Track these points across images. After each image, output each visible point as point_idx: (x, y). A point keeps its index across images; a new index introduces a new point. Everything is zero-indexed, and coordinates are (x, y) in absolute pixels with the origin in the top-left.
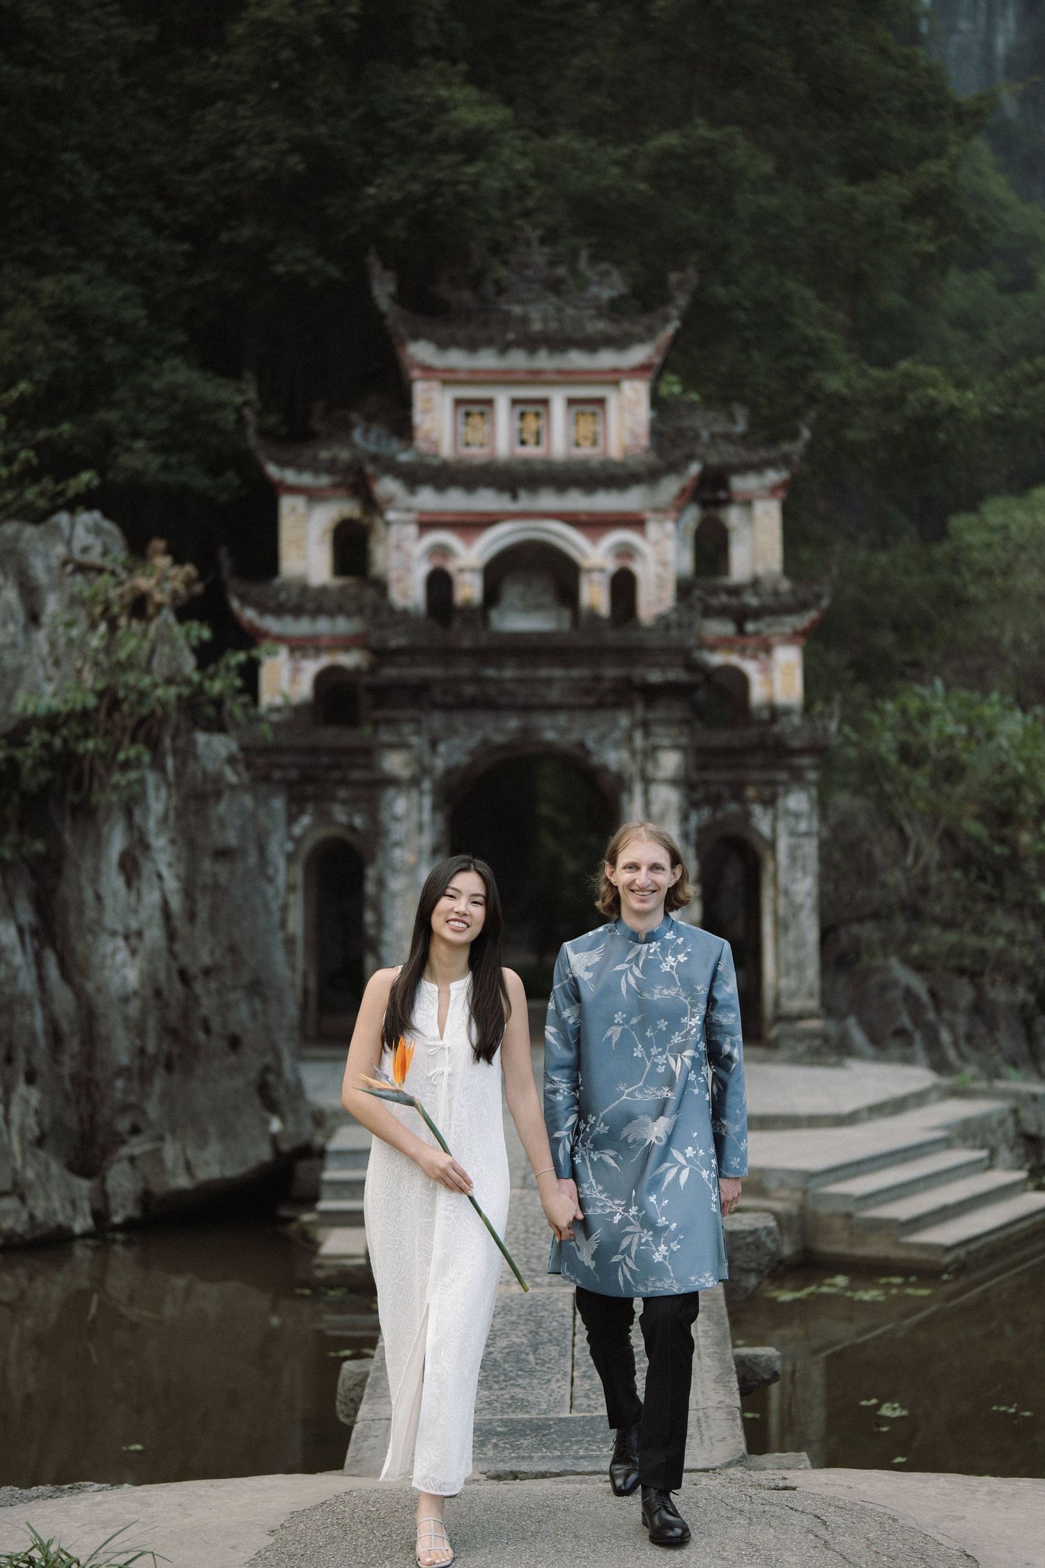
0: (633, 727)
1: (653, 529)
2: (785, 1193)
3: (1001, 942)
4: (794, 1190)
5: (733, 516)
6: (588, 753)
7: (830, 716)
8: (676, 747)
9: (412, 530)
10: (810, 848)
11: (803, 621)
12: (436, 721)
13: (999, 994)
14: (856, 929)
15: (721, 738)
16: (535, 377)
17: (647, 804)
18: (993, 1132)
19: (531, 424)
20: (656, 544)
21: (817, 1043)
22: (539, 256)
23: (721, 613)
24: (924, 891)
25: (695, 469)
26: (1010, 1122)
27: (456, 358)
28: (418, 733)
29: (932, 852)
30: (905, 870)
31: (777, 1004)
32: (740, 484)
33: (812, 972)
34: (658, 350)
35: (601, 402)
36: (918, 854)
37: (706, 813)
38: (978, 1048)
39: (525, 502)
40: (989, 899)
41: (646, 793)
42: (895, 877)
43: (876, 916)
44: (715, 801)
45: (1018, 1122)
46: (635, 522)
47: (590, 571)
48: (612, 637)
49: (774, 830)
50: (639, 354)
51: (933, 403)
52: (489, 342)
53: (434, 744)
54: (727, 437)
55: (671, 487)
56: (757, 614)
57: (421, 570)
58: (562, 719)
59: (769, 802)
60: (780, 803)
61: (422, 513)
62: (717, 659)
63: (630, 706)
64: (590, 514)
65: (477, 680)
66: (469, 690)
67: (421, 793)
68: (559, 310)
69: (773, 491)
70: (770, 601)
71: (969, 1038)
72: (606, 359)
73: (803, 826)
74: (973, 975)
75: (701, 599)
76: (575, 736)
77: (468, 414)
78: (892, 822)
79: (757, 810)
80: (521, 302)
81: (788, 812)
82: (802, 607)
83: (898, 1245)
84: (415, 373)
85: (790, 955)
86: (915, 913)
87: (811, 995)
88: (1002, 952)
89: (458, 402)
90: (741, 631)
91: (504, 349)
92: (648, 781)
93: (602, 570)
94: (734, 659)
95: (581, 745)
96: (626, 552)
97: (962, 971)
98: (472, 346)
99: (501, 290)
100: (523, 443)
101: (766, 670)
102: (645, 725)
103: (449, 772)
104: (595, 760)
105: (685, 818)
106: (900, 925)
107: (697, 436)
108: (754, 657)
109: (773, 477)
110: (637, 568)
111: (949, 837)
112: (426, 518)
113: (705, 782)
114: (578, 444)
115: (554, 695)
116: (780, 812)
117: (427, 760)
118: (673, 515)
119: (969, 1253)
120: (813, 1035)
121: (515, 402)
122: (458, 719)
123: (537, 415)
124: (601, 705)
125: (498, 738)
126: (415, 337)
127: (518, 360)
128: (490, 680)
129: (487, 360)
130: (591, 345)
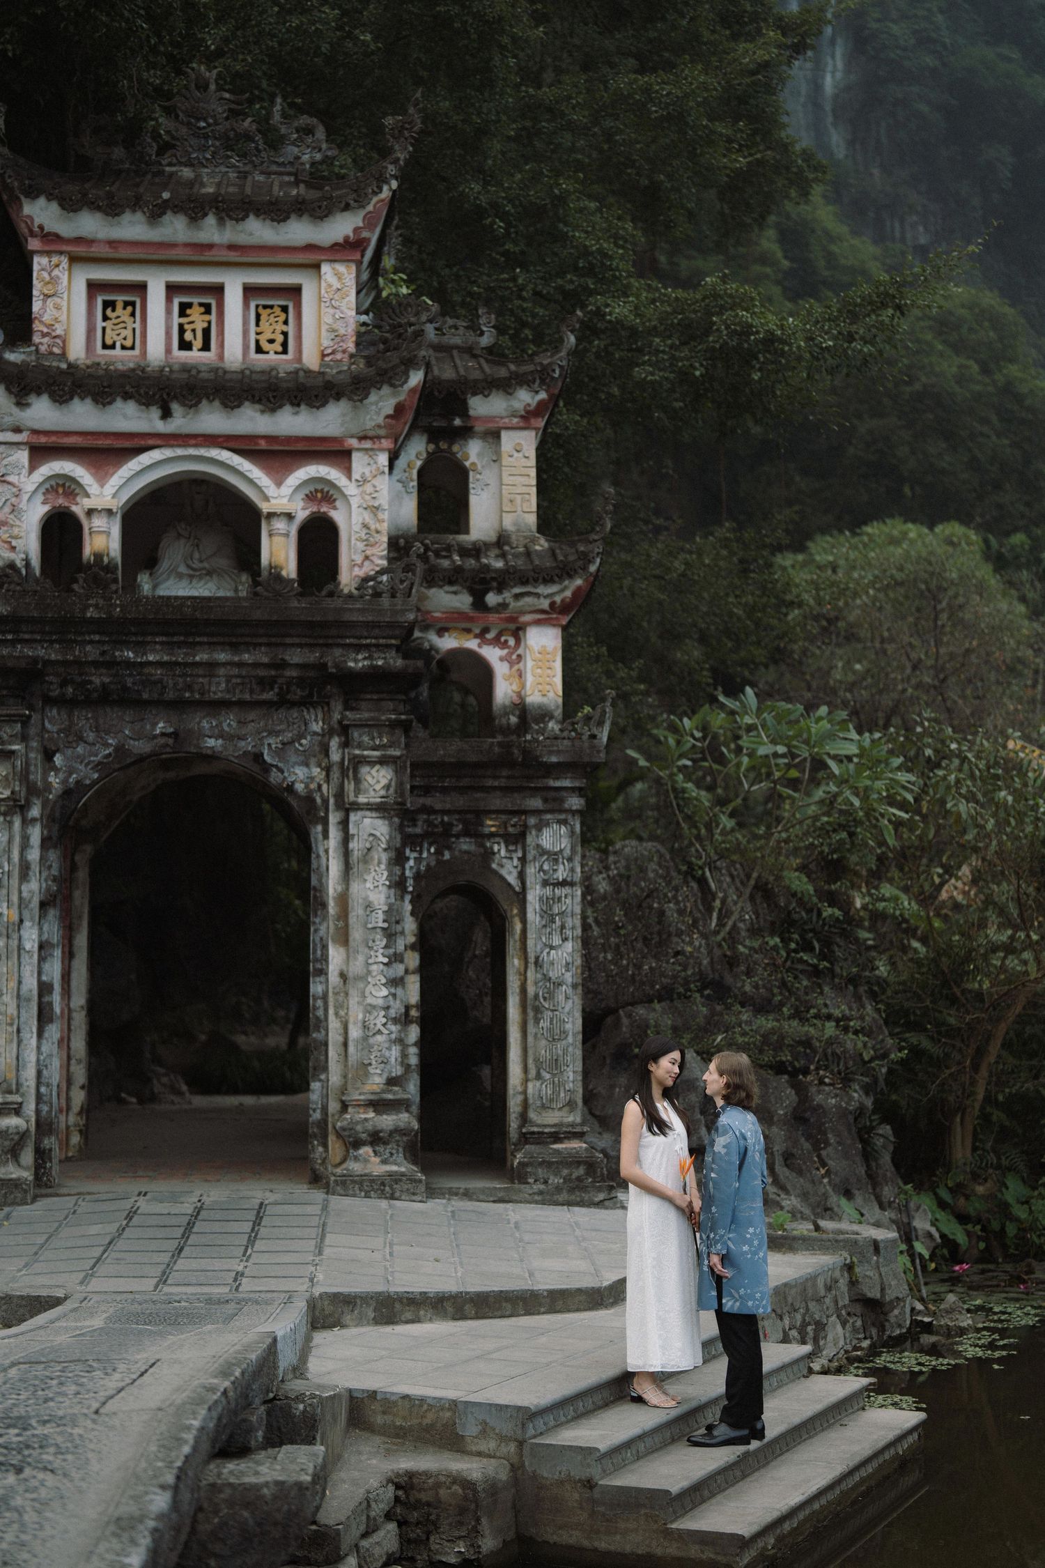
0: (331, 732)
1: (359, 463)
2: (490, 1445)
3: (830, 1029)
4: (502, 1439)
5: (473, 452)
6: (266, 768)
7: (601, 723)
8: (382, 761)
9: (23, 456)
10: (572, 901)
11: (566, 590)
12: (53, 720)
13: (828, 1098)
14: (641, 1011)
15: (450, 749)
16: (200, 255)
17: (346, 839)
18: (819, 1300)
19: (198, 320)
20: (362, 482)
21: (581, 1171)
22: (217, 103)
23: (453, 578)
24: (732, 962)
25: (416, 378)
26: (843, 1283)
27: (89, 224)
28: (24, 738)
29: (743, 913)
30: (704, 936)
31: (524, 1117)
32: (483, 407)
33: (572, 1076)
34: (369, 223)
35: (296, 291)
36: (724, 915)
37: (429, 852)
38: (800, 1173)
39: (180, 422)
40: (816, 972)
41: (344, 824)
42: (693, 945)
43: (666, 995)
44: (442, 837)
45: (853, 1283)
46: (338, 454)
47: (271, 515)
48: (297, 605)
49: (522, 876)
50: (342, 227)
51: (747, 330)
52: (136, 204)
53: (48, 756)
54: (469, 351)
55: (382, 404)
56: (501, 581)
57: (36, 512)
58: (229, 722)
59: (517, 839)
60: (530, 839)
61: (35, 432)
62: (448, 643)
63: (323, 703)
64: (270, 438)
65: (111, 664)
66: (98, 679)
67: (26, 822)
68: (243, 175)
69: (527, 417)
70: (520, 563)
71: (788, 1158)
72: (298, 231)
73: (561, 874)
74: (794, 1073)
75: (424, 558)
76: (247, 745)
77: (108, 305)
78: (690, 872)
79: (500, 849)
80: (189, 164)
81: (543, 852)
82: (564, 572)
83: (668, 1534)
84: (33, 244)
85: (542, 1049)
86: (718, 991)
87: (571, 1105)
88: (830, 1042)
89: (94, 288)
90: (479, 604)
91: (155, 215)
92: (347, 808)
93: (289, 517)
94: (472, 644)
95: (258, 757)
96: (322, 493)
97: (779, 1069)
98: (112, 209)
99: (164, 148)
100: (185, 345)
101: (515, 660)
102: (344, 730)
103: (67, 793)
104: (275, 777)
105: (398, 859)
106: (700, 1008)
107: (420, 333)
108: (496, 642)
109: (525, 398)
110: (338, 516)
111: (763, 892)
112: (43, 440)
113: (429, 810)
114: (259, 350)
115: (218, 689)
116: (531, 853)
117: (36, 776)
118: (387, 444)
119: (780, 1539)
120: (573, 1161)
121: (172, 289)
122: (83, 720)
123: (207, 309)
124: (283, 702)
125: (141, 747)
126: (33, 194)
127: (175, 228)
128: (128, 664)
129: (133, 228)
130: (277, 212)
